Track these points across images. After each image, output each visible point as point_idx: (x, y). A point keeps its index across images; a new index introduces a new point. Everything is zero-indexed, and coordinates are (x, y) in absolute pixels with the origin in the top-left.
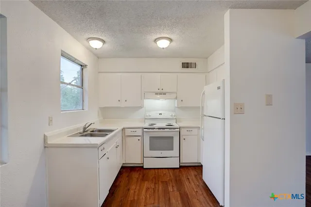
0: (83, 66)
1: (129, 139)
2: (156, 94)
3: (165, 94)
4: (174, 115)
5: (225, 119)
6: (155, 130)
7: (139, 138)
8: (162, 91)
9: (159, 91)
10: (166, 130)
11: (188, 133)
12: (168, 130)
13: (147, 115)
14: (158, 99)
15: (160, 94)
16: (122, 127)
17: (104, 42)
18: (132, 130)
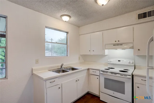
0: (67, 33)
1: (92, 76)
2: (114, 45)
3: (122, 45)
6: (108, 74)
7: (98, 77)
9: (116, 43)
10: (117, 75)
12: (119, 75)
13: (109, 61)
14: (116, 49)
15: (117, 45)
16: (87, 68)
17: (70, 17)
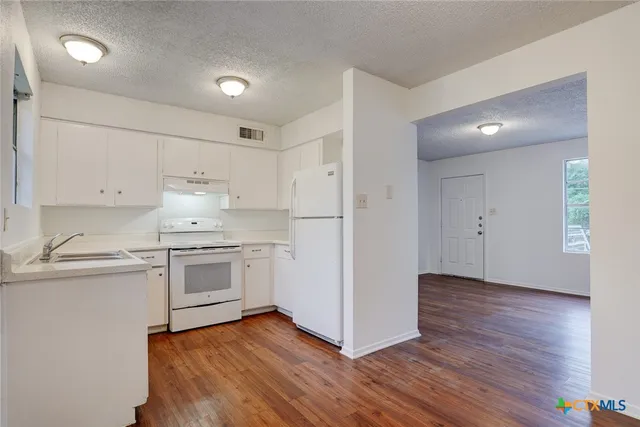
2: (188, 182)
3: (207, 183)
4: (221, 224)
5: (341, 217)
6: (195, 252)
7: (162, 270)
8: (201, 176)
9: (196, 176)
10: (217, 250)
11: (256, 255)
12: (221, 250)
13: (165, 224)
15: (196, 182)
17: (105, 50)
18: (145, 254)
